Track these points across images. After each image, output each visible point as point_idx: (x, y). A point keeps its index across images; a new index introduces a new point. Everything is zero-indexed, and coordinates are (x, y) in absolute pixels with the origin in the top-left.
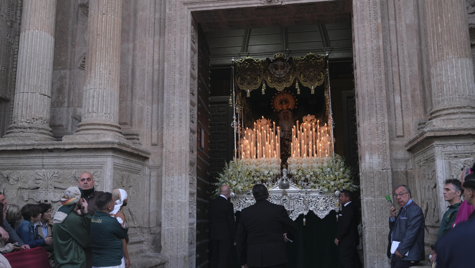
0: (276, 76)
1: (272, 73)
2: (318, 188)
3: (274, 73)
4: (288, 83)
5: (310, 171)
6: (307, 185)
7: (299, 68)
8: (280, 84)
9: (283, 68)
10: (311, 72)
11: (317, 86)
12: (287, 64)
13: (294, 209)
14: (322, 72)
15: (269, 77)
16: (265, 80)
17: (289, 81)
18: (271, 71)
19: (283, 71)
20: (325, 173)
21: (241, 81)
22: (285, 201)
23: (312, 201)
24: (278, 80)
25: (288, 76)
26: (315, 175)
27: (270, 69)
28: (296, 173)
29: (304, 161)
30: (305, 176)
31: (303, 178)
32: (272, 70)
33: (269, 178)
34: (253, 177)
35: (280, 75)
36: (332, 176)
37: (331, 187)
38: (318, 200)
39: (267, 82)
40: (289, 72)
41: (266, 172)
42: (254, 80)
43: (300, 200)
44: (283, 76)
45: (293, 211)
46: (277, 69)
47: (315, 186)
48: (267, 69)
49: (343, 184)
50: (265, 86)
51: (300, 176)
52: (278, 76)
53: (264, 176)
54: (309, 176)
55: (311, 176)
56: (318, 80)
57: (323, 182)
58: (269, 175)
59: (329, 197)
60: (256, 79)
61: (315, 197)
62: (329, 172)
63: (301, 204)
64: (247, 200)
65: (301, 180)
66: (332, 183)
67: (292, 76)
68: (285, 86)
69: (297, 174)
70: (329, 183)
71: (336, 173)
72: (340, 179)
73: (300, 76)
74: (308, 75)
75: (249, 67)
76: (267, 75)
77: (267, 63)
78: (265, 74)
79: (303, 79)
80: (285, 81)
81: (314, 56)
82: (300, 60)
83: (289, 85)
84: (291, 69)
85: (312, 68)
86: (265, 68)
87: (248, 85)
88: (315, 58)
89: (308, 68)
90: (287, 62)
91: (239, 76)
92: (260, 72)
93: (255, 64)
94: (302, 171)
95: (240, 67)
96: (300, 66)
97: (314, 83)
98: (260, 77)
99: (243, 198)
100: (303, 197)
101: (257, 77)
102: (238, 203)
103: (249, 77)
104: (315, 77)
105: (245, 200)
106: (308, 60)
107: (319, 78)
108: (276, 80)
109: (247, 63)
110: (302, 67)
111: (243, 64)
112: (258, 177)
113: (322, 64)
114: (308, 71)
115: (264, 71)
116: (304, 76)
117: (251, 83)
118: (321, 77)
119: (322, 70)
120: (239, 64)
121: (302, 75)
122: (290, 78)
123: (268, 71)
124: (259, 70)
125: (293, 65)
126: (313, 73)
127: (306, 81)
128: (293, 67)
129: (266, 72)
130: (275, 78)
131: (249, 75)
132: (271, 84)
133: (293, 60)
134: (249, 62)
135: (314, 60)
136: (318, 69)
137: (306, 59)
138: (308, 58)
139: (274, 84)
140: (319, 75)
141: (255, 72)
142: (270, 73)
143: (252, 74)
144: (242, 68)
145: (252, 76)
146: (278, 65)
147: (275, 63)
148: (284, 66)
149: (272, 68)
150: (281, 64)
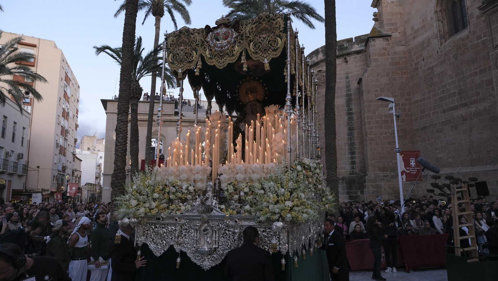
0: (217, 49)
1: (212, 45)
3: (214, 45)
4: (234, 58)
7: (248, 35)
8: (221, 59)
10: (264, 38)
11: (273, 59)
12: (231, 31)
13: (219, 245)
14: (279, 37)
15: (208, 50)
17: (233, 55)
18: (211, 42)
19: (226, 41)
21: (172, 59)
22: (206, 233)
24: (219, 54)
25: (233, 47)
27: (209, 40)
28: (225, 189)
29: (239, 171)
30: (239, 193)
31: (236, 197)
33: (189, 196)
34: (168, 193)
35: (222, 48)
39: (206, 58)
40: (235, 42)
42: (188, 57)
43: (229, 231)
44: (226, 47)
45: (218, 248)
46: (218, 40)
47: (250, 210)
48: (205, 41)
51: (230, 194)
52: (219, 49)
53: (181, 193)
55: (246, 193)
56: (274, 50)
60: (191, 54)
62: (271, 188)
63: (229, 237)
64: (156, 227)
65: (233, 200)
67: (238, 46)
68: (227, 62)
70: (268, 207)
73: (249, 45)
74: (260, 44)
75: (183, 40)
76: (205, 48)
77: (205, 32)
78: (203, 47)
79: (253, 50)
80: (228, 54)
81: (269, 16)
82: (249, 23)
83: (233, 60)
84: (237, 38)
85: (266, 33)
86: (203, 39)
87: (180, 64)
88: (271, 19)
89: (260, 33)
90: (232, 28)
91: (170, 53)
92: (197, 45)
93: (191, 35)
94: (233, 186)
95: (173, 41)
96: (249, 31)
97: (268, 55)
98: (196, 53)
99: (152, 224)
100: (232, 227)
101: (192, 52)
102: (145, 232)
103: (182, 53)
104: (270, 45)
105: (155, 228)
106: (260, 23)
107: (276, 47)
108: (216, 55)
109: (182, 34)
110: (251, 32)
111: (177, 37)
112: (174, 193)
113: (280, 26)
114: (260, 37)
115: (202, 43)
116: (255, 46)
117: (184, 61)
118: (278, 45)
119: (280, 35)
120: (171, 38)
121: (251, 44)
122: (234, 50)
123: (207, 42)
124: (196, 43)
125: (240, 31)
126: (267, 40)
127: (257, 53)
128: (240, 34)
129: (204, 45)
130: (215, 51)
131: (182, 50)
132: (209, 60)
133: (239, 24)
134: (184, 33)
135: (269, 21)
136: (275, 33)
137: (257, 22)
138: (261, 19)
139: (214, 60)
140: (275, 42)
141: (190, 46)
142: (209, 46)
143: (186, 49)
144: (175, 41)
145: (187, 51)
146: (220, 33)
147: (217, 32)
148: (227, 33)
149: (212, 39)
150: (223, 32)
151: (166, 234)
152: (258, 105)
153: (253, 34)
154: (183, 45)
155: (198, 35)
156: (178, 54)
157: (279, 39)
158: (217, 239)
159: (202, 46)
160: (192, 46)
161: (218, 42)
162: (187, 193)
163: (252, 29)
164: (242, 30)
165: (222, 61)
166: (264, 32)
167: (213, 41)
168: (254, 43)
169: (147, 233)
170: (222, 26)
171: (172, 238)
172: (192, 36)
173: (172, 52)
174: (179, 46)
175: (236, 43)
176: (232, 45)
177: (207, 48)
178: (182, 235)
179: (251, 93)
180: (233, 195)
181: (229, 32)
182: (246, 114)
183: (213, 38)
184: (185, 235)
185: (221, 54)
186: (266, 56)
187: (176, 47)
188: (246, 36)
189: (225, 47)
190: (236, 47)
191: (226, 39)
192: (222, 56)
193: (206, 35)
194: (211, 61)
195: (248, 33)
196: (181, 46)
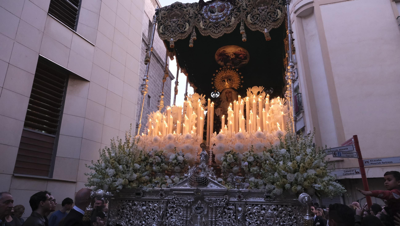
0: (212, 21)
1: (207, 17)
3: (209, 17)
4: (229, 29)
5: (247, 156)
6: (244, 181)
7: (245, 8)
8: (217, 29)
9: (221, 9)
10: (263, 10)
11: (273, 29)
12: (227, 4)
14: (279, 9)
15: (202, 22)
16: (195, 27)
17: (229, 26)
18: (205, 15)
19: (222, 13)
20: (277, 158)
21: (162, 31)
22: (199, 211)
23: (250, 214)
24: (214, 25)
25: (229, 18)
26: (257, 162)
27: (203, 13)
28: (222, 159)
31: (236, 168)
32: (207, 14)
33: (177, 168)
34: (151, 164)
35: (217, 19)
36: (289, 164)
37: (288, 186)
38: (263, 212)
39: (200, 30)
40: (231, 14)
41: (172, 156)
42: (181, 28)
43: (229, 209)
44: (222, 19)
46: (213, 12)
47: (258, 182)
48: (199, 13)
49: (315, 180)
52: (214, 21)
53: (168, 163)
54: (246, 163)
56: (274, 21)
59: (286, 206)
60: (183, 26)
61: (257, 205)
62: (284, 156)
63: (230, 217)
64: (135, 205)
65: (232, 172)
66: (291, 177)
67: (235, 18)
68: (223, 32)
70: (285, 177)
72: (307, 169)
73: (247, 17)
74: (258, 16)
75: (176, 12)
76: (198, 20)
77: (199, 6)
78: (196, 19)
79: (251, 21)
80: (224, 25)
84: (233, 10)
85: (264, 6)
86: (196, 12)
87: (172, 34)
89: (257, 6)
91: (161, 25)
92: (190, 17)
93: (184, 9)
94: (233, 156)
95: (164, 14)
96: (246, 4)
97: (268, 25)
98: (189, 24)
99: (129, 201)
100: (233, 205)
101: (185, 24)
102: (120, 210)
103: (174, 24)
104: (269, 16)
105: (133, 205)
107: (275, 18)
108: (211, 26)
109: (174, 8)
110: (249, 5)
111: (168, 11)
112: (158, 164)
114: (258, 9)
115: (196, 16)
116: (253, 17)
117: (176, 32)
118: (278, 17)
119: (279, 7)
120: (163, 11)
121: (249, 16)
122: (231, 22)
123: (201, 15)
124: (189, 15)
125: (236, 4)
126: (266, 12)
127: (255, 23)
128: (236, 7)
129: (198, 17)
130: (210, 23)
131: (174, 22)
132: (203, 31)
134: (176, 7)
136: (274, 5)
139: (209, 31)
140: (275, 13)
141: (183, 18)
142: (203, 18)
143: (178, 21)
144: (166, 14)
145: (179, 23)
146: (215, 6)
147: (211, 5)
148: (223, 6)
149: (206, 12)
150: (219, 5)
151: (147, 213)
152: (233, 92)
153: (251, 7)
154: (175, 17)
155: (191, 9)
156: (170, 26)
157: (278, 10)
158: (214, 220)
159: (195, 18)
160: (184, 18)
161: (213, 15)
162: (175, 164)
163: (249, 2)
164: (238, 3)
165: (218, 31)
166: (262, 5)
167: (208, 13)
168: (251, 15)
169: (123, 212)
170: (217, 0)
171: (154, 218)
172: (185, 10)
173: (164, 24)
174: (171, 18)
175: (233, 15)
176: (227, 17)
177: (201, 20)
178: (168, 215)
180: (232, 166)
181: (225, 5)
183: (207, 10)
184: (171, 215)
185: (217, 25)
186: (265, 26)
187: (167, 20)
188: (243, 9)
189: (220, 19)
190: (233, 19)
191: (222, 11)
192: (217, 26)
193: (200, 8)
194: (206, 32)
195: (245, 6)
196: (173, 18)
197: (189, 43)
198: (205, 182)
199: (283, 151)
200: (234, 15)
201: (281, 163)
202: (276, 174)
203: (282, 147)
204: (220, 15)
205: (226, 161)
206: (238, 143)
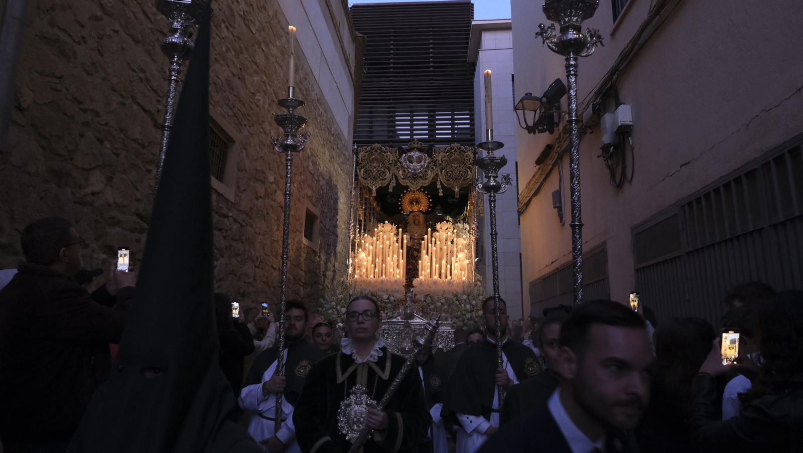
0: (410, 170)
1: (406, 166)
2: (450, 319)
4: (426, 181)
5: (441, 298)
7: (441, 163)
8: (415, 181)
9: (419, 160)
10: (456, 168)
11: (462, 187)
12: (425, 156)
14: (469, 169)
15: (401, 171)
16: (395, 175)
17: (426, 179)
18: (404, 163)
19: (419, 164)
20: (460, 301)
21: (364, 174)
22: (408, 335)
23: (441, 337)
24: (413, 176)
26: (447, 303)
27: (402, 161)
28: (423, 299)
30: (435, 303)
31: (432, 306)
32: (406, 163)
33: (389, 305)
35: (415, 170)
36: (468, 306)
37: (466, 321)
39: (399, 178)
40: (428, 166)
41: (385, 297)
42: (381, 174)
44: (419, 171)
46: (412, 163)
48: (398, 161)
50: (395, 181)
51: (428, 304)
52: (413, 171)
53: (382, 302)
54: (440, 303)
55: (442, 304)
56: (464, 180)
57: (457, 313)
58: (387, 301)
60: (384, 173)
61: (446, 331)
62: (465, 300)
65: (429, 309)
66: (468, 315)
69: (425, 301)
70: (465, 315)
71: (474, 302)
72: (478, 310)
73: (441, 172)
74: (451, 173)
75: (376, 156)
76: (398, 168)
77: (399, 153)
78: (396, 167)
79: (445, 177)
80: (421, 177)
81: (460, 148)
82: (442, 152)
83: (426, 183)
84: (430, 163)
86: (396, 159)
88: (462, 151)
89: (452, 163)
90: (425, 153)
92: (390, 164)
93: (383, 153)
94: (430, 297)
95: (364, 156)
96: (441, 159)
97: (459, 184)
98: (389, 171)
101: (385, 170)
103: (375, 169)
104: (460, 175)
106: (452, 153)
107: (465, 178)
108: (409, 176)
109: (373, 151)
110: (444, 160)
111: (368, 152)
113: (470, 159)
114: (452, 167)
115: (395, 163)
116: (447, 173)
117: (377, 178)
118: (468, 176)
119: (470, 167)
120: (363, 152)
121: (443, 171)
122: (427, 175)
123: (401, 163)
124: (389, 161)
125: (433, 157)
126: (458, 170)
127: (448, 180)
128: (433, 161)
129: (397, 165)
130: (409, 173)
131: (375, 167)
132: (402, 180)
133: (432, 150)
134: (376, 150)
135: (460, 153)
137: (449, 151)
138: (453, 149)
139: (407, 181)
140: (466, 173)
142: (402, 166)
143: (379, 165)
144: (366, 157)
145: (379, 168)
146: (414, 156)
147: (410, 154)
150: (417, 156)
152: (421, 215)
153: (445, 163)
154: (375, 162)
155: (390, 154)
156: (371, 171)
157: (468, 170)
159: (395, 165)
161: (411, 164)
163: (444, 157)
165: (415, 183)
166: (456, 162)
168: (446, 171)
170: (415, 149)
172: (385, 155)
173: (364, 167)
176: (425, 170)
177: (400, 168)
179: (416, 204)
181: (422, 157)
182: (408, 223)
183: (406, 159)
184: (387, 338)
185: (415, 176)
187: (367, 162)
188: (438, 163)
190: (430, 172)
192: (416, 178)
193: (399, 156)
194: (404, 181)
195: (440, 161)
196: (374, 163)
197: (388, 188)
198: (412, 317)
199: (465, 297)
200: (430, 168)
201: (463, 305)
202: (459, 313)
203: (464, 293)
204: (418, 166)
205: (426, 302)
206: (433, 287)
